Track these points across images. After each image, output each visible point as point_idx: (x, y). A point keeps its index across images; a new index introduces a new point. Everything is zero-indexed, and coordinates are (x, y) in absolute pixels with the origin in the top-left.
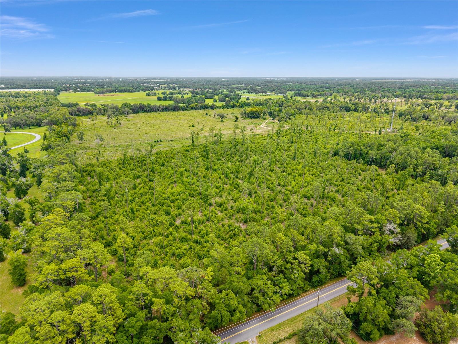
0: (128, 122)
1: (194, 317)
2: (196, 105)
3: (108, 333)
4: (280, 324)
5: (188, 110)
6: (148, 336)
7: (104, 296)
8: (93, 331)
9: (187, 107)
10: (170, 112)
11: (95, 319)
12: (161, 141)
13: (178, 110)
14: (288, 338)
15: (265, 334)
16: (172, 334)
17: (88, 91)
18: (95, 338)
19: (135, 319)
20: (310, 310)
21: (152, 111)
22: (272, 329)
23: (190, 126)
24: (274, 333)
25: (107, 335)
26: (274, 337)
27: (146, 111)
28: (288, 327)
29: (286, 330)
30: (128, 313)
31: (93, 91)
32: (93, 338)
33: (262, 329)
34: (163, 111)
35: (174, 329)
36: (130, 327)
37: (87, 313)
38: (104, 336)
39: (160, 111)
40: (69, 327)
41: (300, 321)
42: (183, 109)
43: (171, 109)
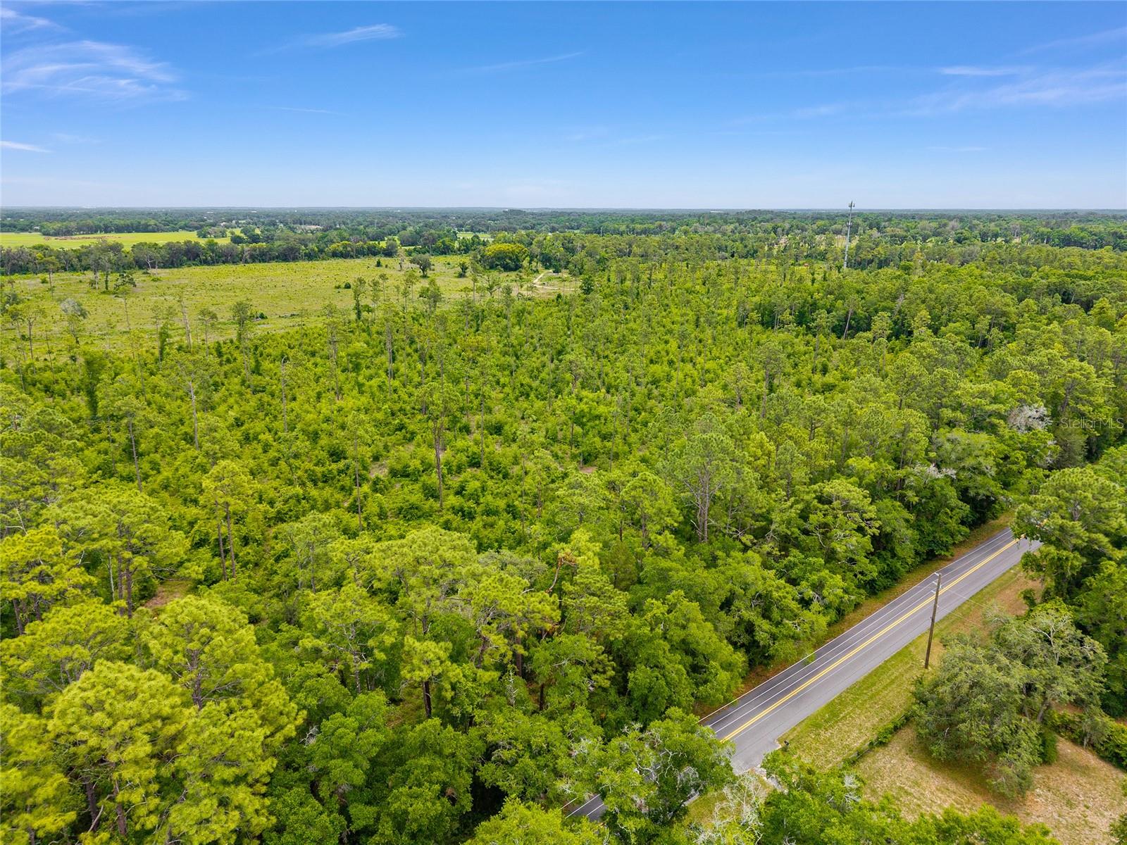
0: (156, 283)
1: (566, 702)
2: (345, 247)
3: (243, 787)
4: (832, 704)
5: (323, 259)
6: (420, 785)
7: (205, 631)
8: (171, 787)
9: (321, 251)
10: (274, 264)
11: (171, 729)
12: (262, 317)
13: (295, 259)
14: (882, 744)
15: (798, 739)
16: (499, 773)
17: (23, 230)
18: (183, 817)
19: (352, 722)
20: (899, 654)
21: (224, 263)
22: (815, 725)
23: (338, 287)
24: (825, 735)
25: (241, 795)
26: (832, 745)
27: (206, 262)
28: (858, 711)
29: (858, 721)
30: (313, 702)
31: (36, 230)
32: (174, 817)
33: (784, 727)
34: (254, 261)
35: (506, 755)
36: (333, 758)
37: (132, 697)
38: (224, 803)
39: (246, 262)
40: (36, 780)
41: (885, 688)
42: (310, 257)
43: (277, 257)
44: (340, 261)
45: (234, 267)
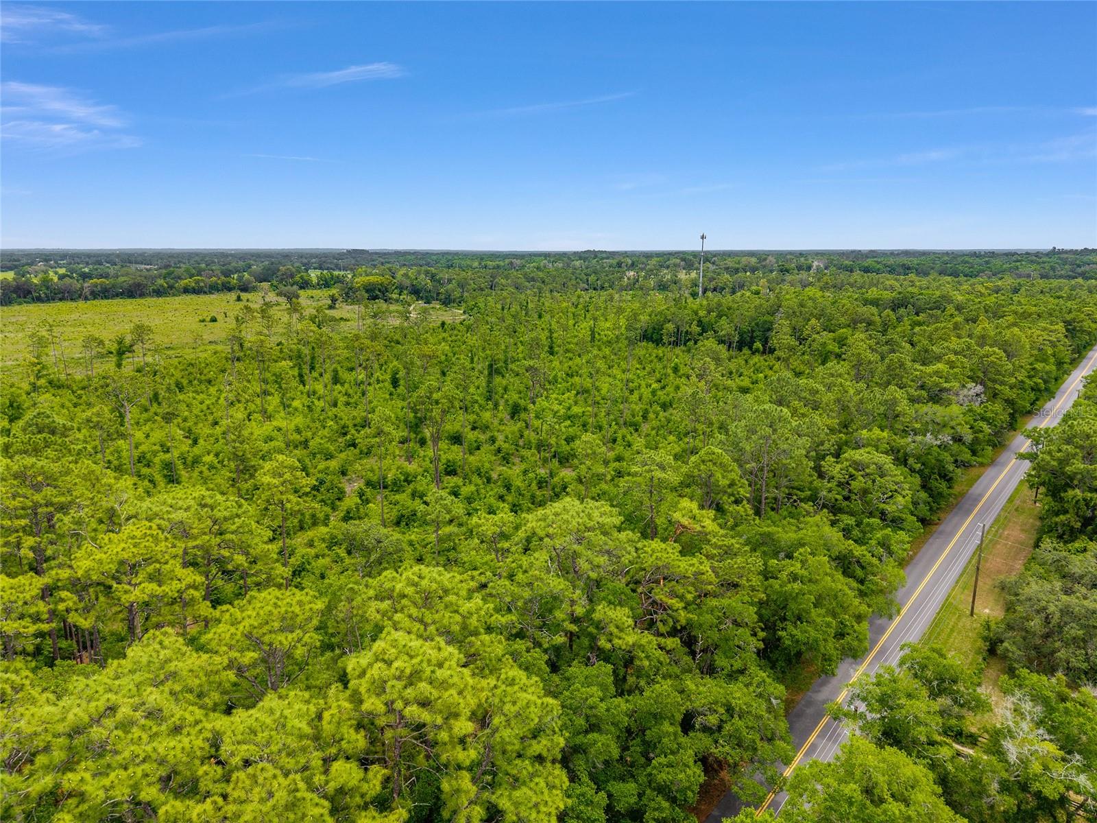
2: (197, 282)
5: (174, 295)
9: (171, 287)
13: (142, 295)
21: (61, 300)
23: (203, 321)
34: (95, 298)
39: (86, 299)
42: (159, 293)
43: (122, 294)
44: (193, 296)
45: (74, 304)
